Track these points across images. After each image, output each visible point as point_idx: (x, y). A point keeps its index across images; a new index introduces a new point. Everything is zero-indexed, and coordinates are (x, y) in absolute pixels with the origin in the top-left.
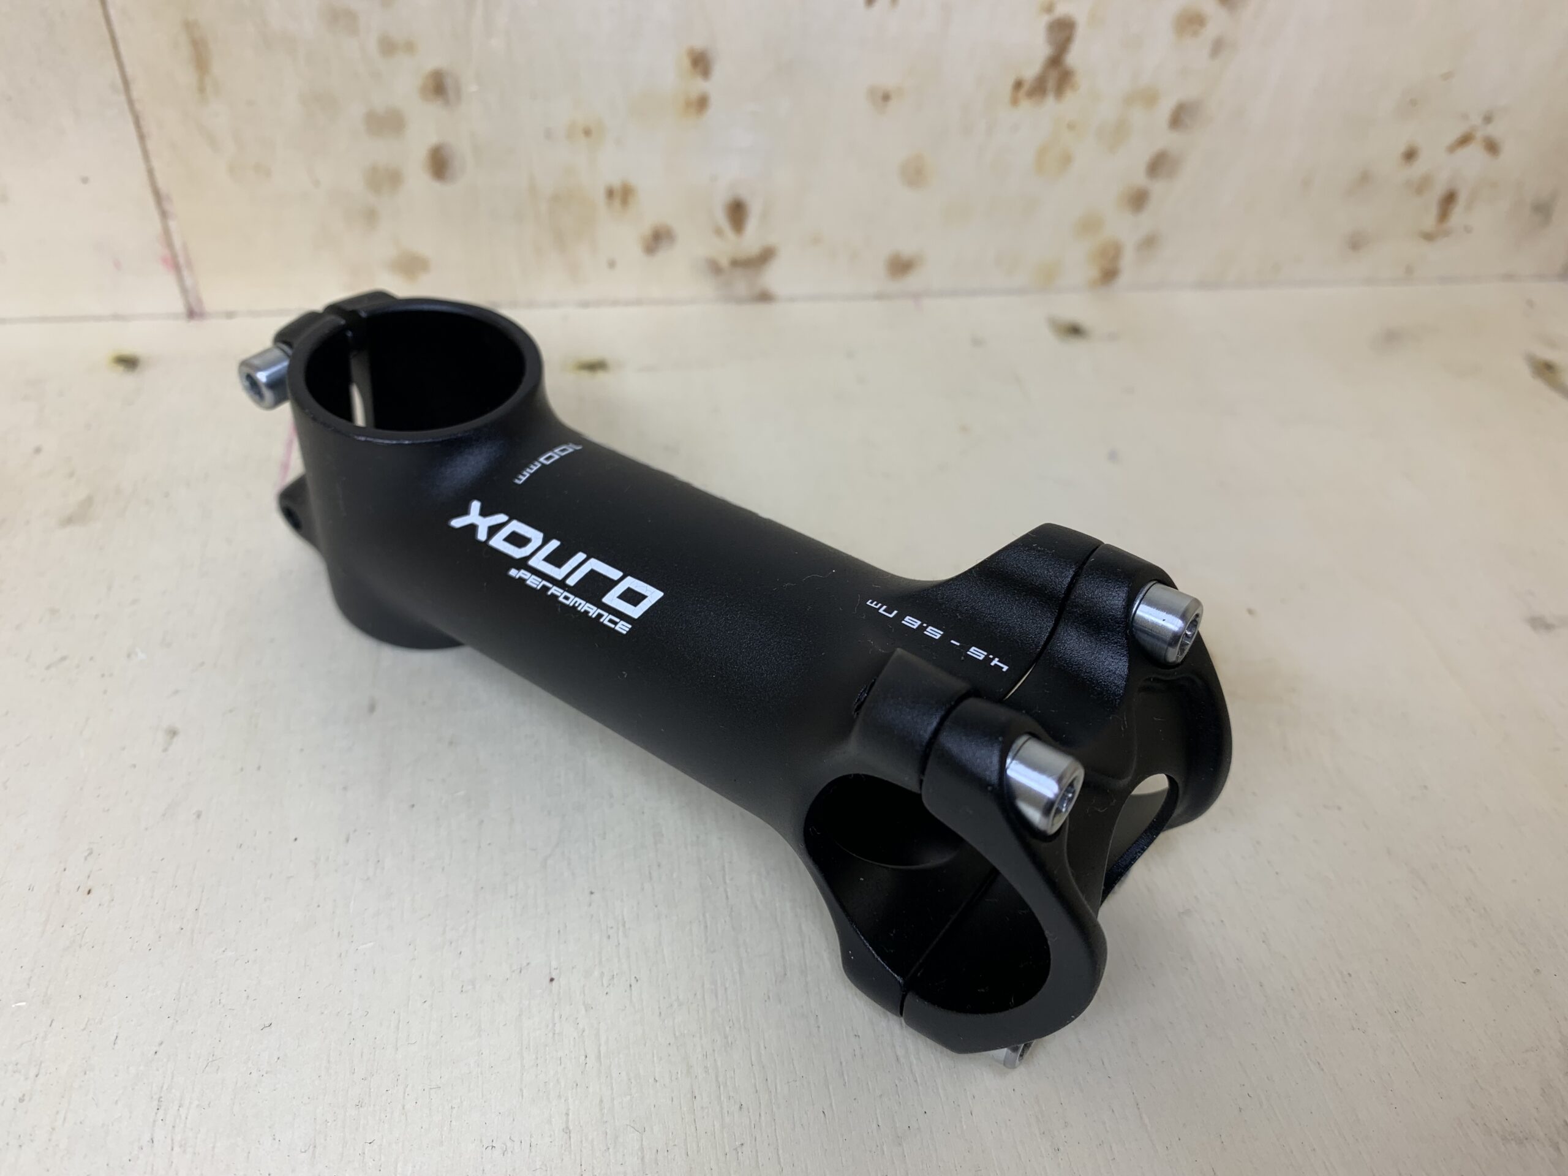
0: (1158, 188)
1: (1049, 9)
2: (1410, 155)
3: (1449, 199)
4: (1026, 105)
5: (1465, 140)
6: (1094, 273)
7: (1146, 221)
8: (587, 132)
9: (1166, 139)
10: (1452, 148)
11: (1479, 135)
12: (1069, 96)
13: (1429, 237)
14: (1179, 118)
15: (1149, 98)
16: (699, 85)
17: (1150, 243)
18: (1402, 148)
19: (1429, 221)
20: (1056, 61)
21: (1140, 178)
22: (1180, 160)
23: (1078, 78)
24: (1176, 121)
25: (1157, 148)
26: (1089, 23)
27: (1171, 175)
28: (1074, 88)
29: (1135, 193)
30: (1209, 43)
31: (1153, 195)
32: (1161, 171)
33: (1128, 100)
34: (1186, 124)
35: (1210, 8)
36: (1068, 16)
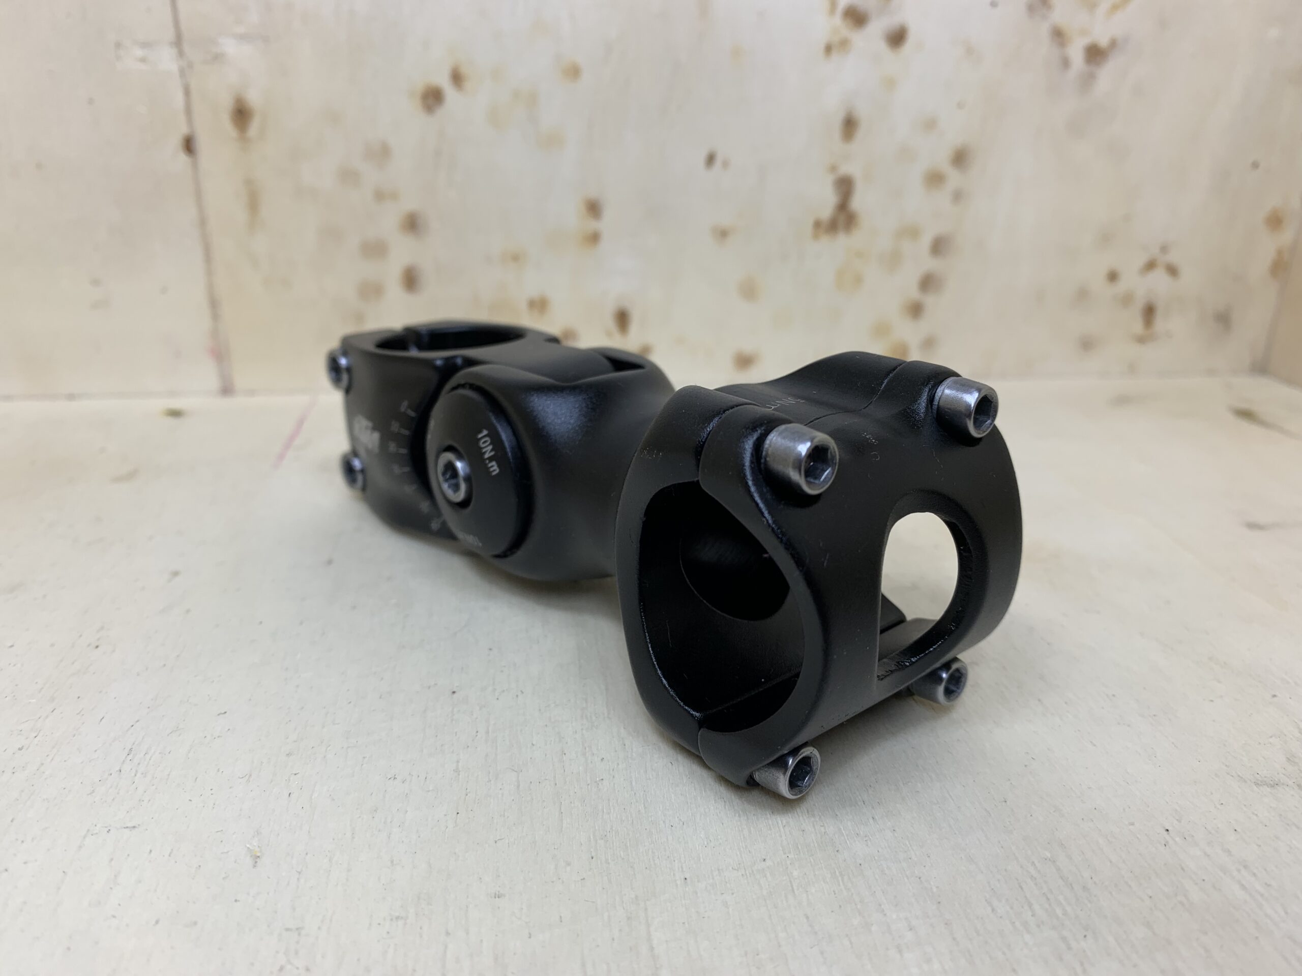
1: (834, 169)
2: (1113, 277)
3: (1149, 312)
4: (824, 239)
5: (1151, 266)
8: (516, 258)
10: (1143, 272)
11: (1159, 261)
12: (855, 232)
13: (1141, 340)
14: (938, 247)
16: (593, 225)
17: (929, 343)
18: (1106, 272)
19: (1138, 327)
20: (843, 206)
21: (914, 293)
22: (943, 279)
23: (860, 219)
24: (934, 250)
25: (925, 271)
26: (863, 179)
27: (937, 291)
28: (858, 227)
29: (912, 304)
30: (950, 194)
31: (926, 306)
32: (930, 288)
33: (898, 235)
34: (943, 253)
35: (947, 169)
36: (847, 175)
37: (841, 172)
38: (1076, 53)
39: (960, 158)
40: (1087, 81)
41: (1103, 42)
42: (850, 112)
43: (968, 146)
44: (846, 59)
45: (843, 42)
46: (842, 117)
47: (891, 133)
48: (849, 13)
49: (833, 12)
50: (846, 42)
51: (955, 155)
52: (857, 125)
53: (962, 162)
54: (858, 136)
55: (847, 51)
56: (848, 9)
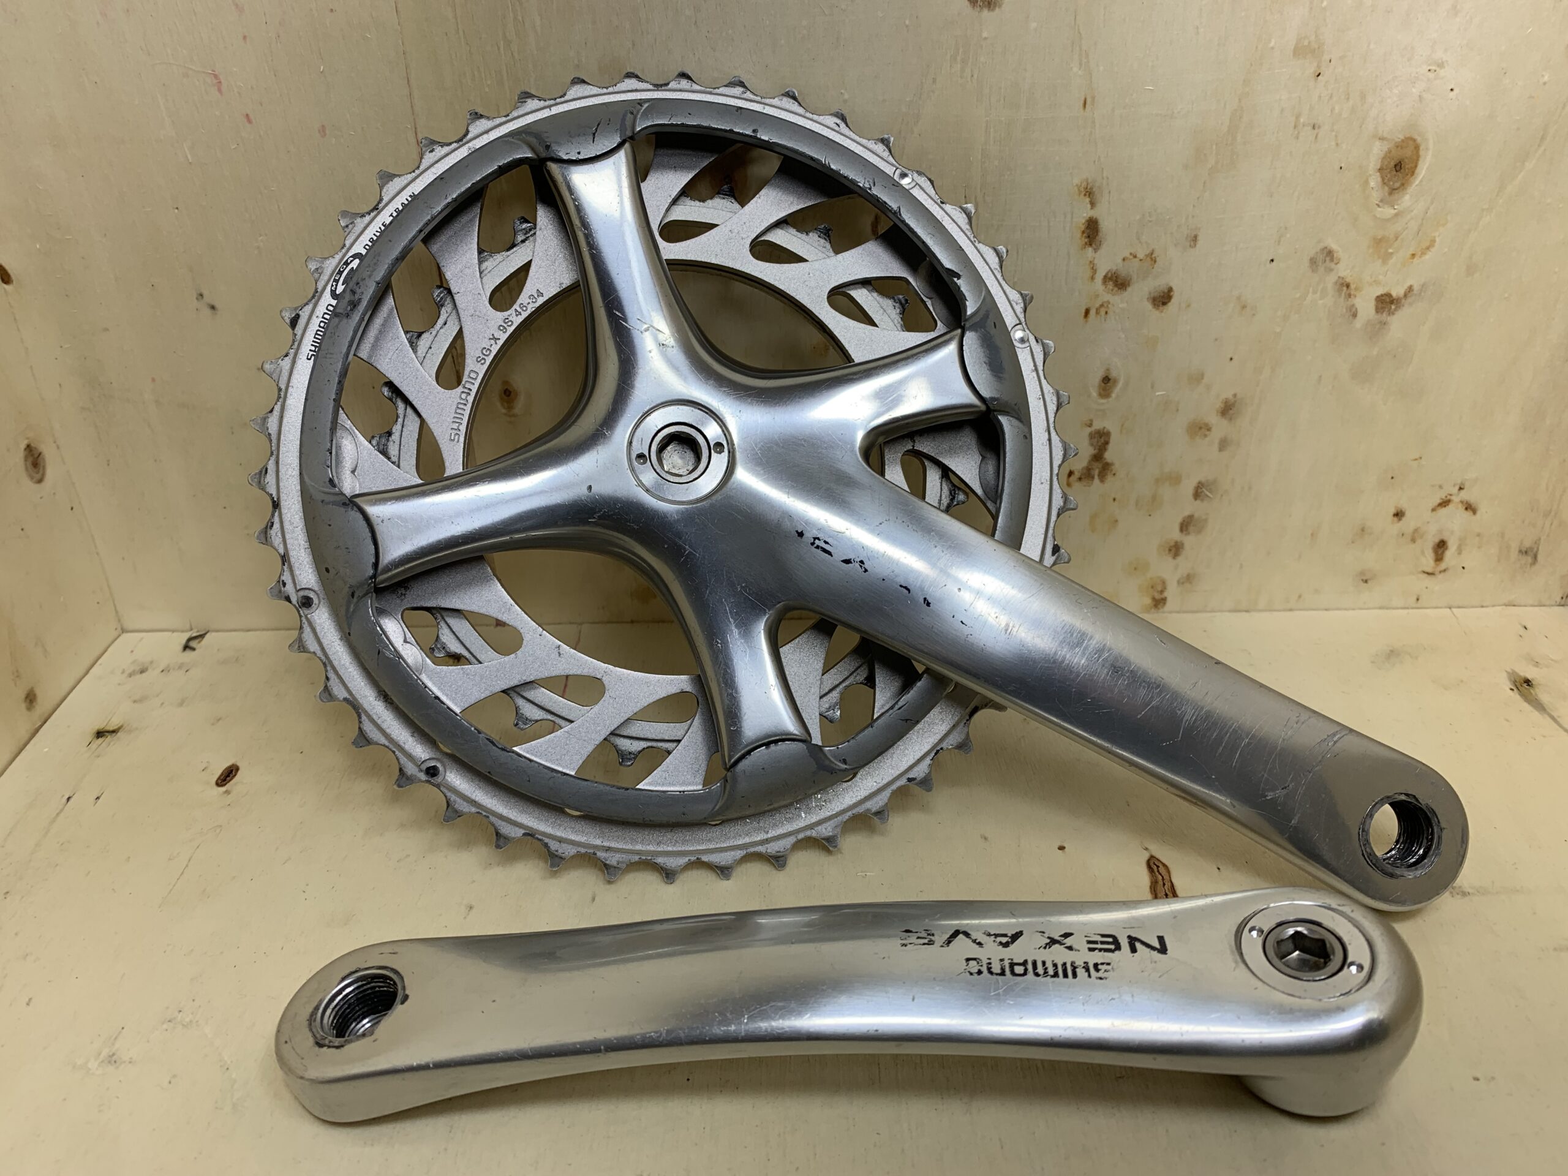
0: (1189, 541)
1: (1090, 425)
2: (1399, 515)
3: (1441, 546)
4: (1077, 486)
5: (1445, 503)
6: (1148, 601)
7: (1184, 564)
9: (1190, 507)
10: (1433, 510)
11: (1455, 499)
12: (1109, 478)
13: (1429, 574)
14: (1198, 493)
15: (1175, 479)
17: (1188, 579)
18: (1393, 511)
19: (1428, 562)
20: (1098, 457)
21: (1176, 535)
22: (1206, 520)
23: (1117, 467)
24: (1197, 494)
25: (1187, 513)
26: (1121, 431)
27: (1199, 532)
28: (1114, 474)
29: (1172, 544)
30: (1217, 442)
31: (1187, 546)
32: (1191, 528)
33: (1157, 481)
34: (1207, 496)
35: (1213, 419)
36: (1104, 428)
37: (1097, 425)
38: (1365, 305)
39: (1228, 409)
40: (1377, 330)
41: (1397, 292)
42: (1108, 370)
43: (1239, 396)
44: (1105, 320)
45: (1102, 306)
46: (1100, 374)
47: (1152, 387)
48: (1111, 279)
49: (1092, 278)
50: (1106, 305)
51: (1222, 406)
52: (1116, 381)
53: (1231, 412)
54: (1116, 391)
55: (1106, 313)
56: (1110, 275)
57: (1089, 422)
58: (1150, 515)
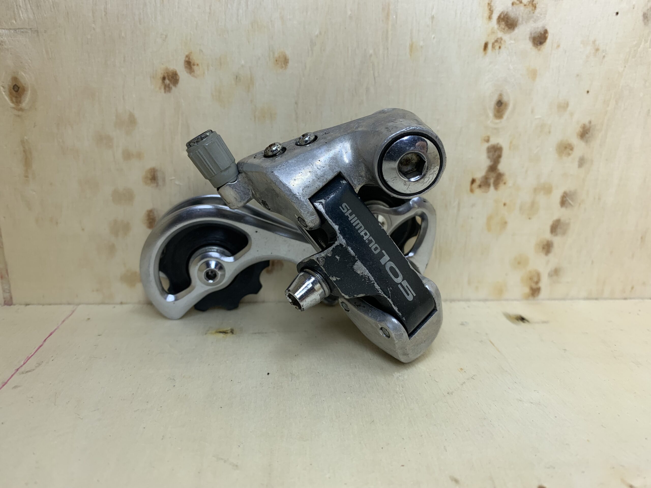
0: (557, 240)
1: (488, 141)
4: (478, 192)
6: (527, 290)
7: (553, 260)
9: (559, 213)
12: (502, 186)
15: (547, 189)
17: (556, 273)
21: (548, 236)
22: (568, 224)
23: (507, 177)
24: (564, 202)
25: (555, 218)
26: (510, 148)
27: (564, 233)
28: (505, 183)
29: (545, 243)
30: (577, 159)
31: (556, 245)
32: (559, 230)
33: (536, 190)
34: (570, 204)
35: (575, 141)
36: (498, 144)
37: (494, 141)
39: (585, 133)
42: (501, 95)
43: (592, 123)
44: (499, 54)
45: (496, 41)
46: (495, 99)
47: (532, 112)
48: (503, 19)
49: (490, 18)
50: (499, 41)
51: (581, 130)
52: (506, 105)
53: (587, 135)
54: (507, 114)
55: (500, 47)
56: (502, 16)
57: (487, 138)
58: (530, 219)
